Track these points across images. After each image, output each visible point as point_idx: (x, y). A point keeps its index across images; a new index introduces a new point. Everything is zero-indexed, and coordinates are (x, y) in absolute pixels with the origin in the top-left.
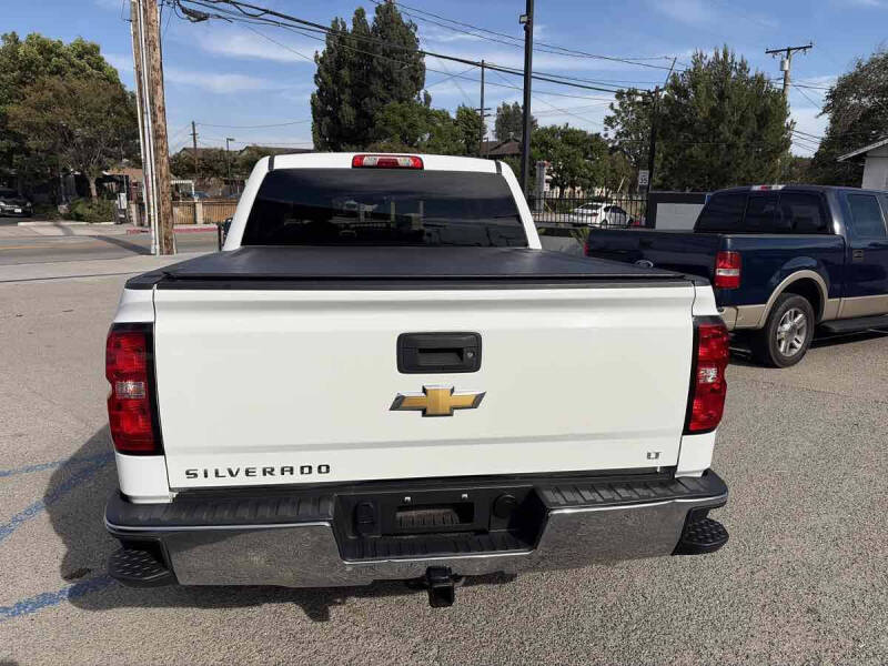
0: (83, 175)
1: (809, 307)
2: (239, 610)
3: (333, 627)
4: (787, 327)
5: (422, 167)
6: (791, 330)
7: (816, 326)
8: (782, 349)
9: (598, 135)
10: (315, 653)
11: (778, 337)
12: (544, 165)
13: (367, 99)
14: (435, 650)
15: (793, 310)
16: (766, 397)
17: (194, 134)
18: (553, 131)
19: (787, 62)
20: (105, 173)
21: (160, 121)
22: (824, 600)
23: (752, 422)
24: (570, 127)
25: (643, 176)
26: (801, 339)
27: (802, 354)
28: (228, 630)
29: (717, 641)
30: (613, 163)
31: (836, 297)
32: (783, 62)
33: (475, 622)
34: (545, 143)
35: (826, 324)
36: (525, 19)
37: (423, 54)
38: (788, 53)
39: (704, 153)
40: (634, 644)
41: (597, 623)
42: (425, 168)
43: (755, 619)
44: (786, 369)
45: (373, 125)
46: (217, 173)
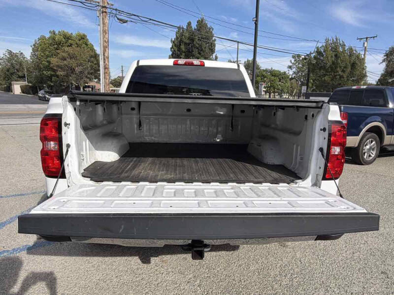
0: (78, 85)
1: (378, 139)
2: (110, 258)
3: (152, 268)
4: (368, 147)
5: (204, 66)
6: (370, 148)
7: (381, 147)
8: (365, 157)
9: (285, 72)
10: (142, 279)
11: (364, 152)
12: (262, 84)
14: (198, 282)
15: (370, 140)
16: (358, 177)
17: (122, 71)
18: (266, 71)
19: (366, 43)
20: (86, 84)
21: (107, 62)
22: (390, 268)
23: (352, 187)
24: (273, 69)
25: (304, 89)
26: (374, 153)
27: (374, 159)
28: (104, 266)
29: (336, 285)
30: (292, 83)
31: (390, 135)
32: (364, 43)
33: (219, 269)
34: (263, 75)
35: (386, 147)
36: (255, 19)
38: (367, 40)
39: (330, 79)
40: (295, 284)
41: (277, 273)
42: (205, 66)
43: (355, 275)
44: (367, 166)
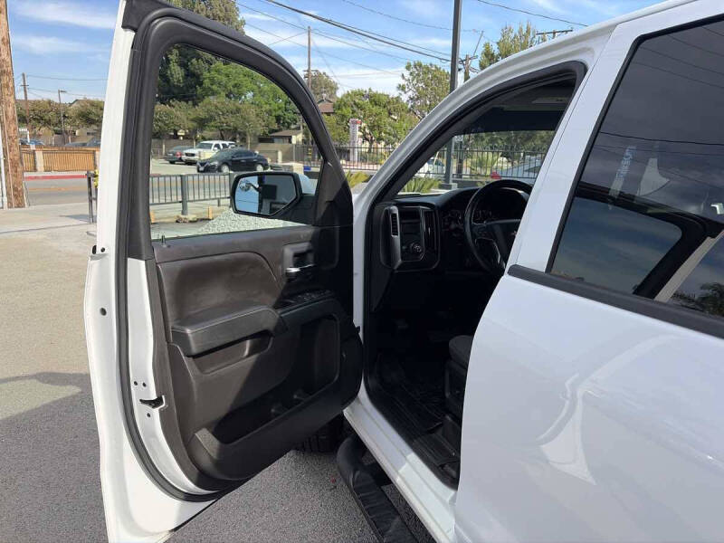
9: (396, 98)
12: (356, 123)
13: (194, 61)
17: (25, 86)
24: (373, 90)
34: (355, 104)
37: (243, 23)
45: (201, 84)
46: (48, 123)
